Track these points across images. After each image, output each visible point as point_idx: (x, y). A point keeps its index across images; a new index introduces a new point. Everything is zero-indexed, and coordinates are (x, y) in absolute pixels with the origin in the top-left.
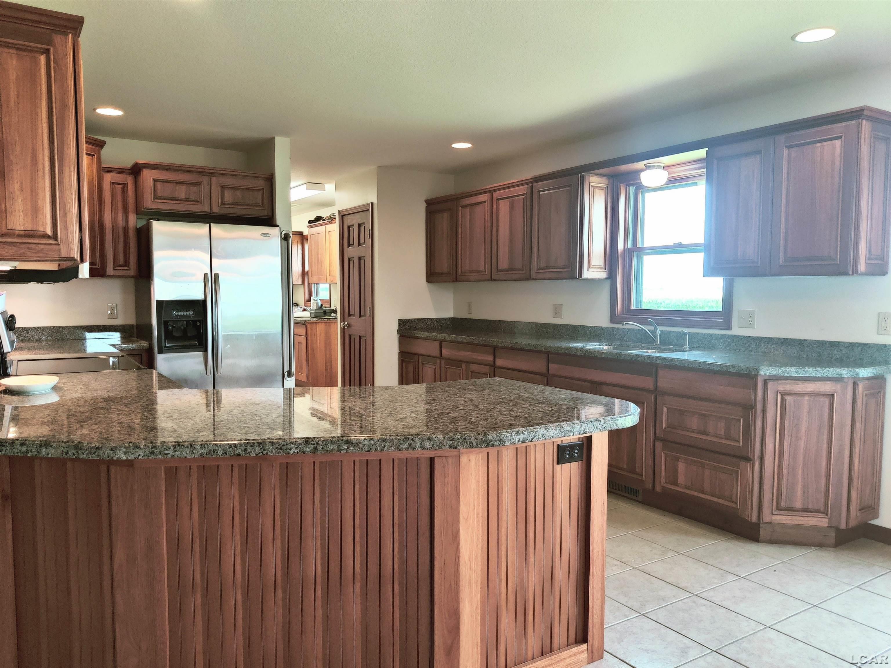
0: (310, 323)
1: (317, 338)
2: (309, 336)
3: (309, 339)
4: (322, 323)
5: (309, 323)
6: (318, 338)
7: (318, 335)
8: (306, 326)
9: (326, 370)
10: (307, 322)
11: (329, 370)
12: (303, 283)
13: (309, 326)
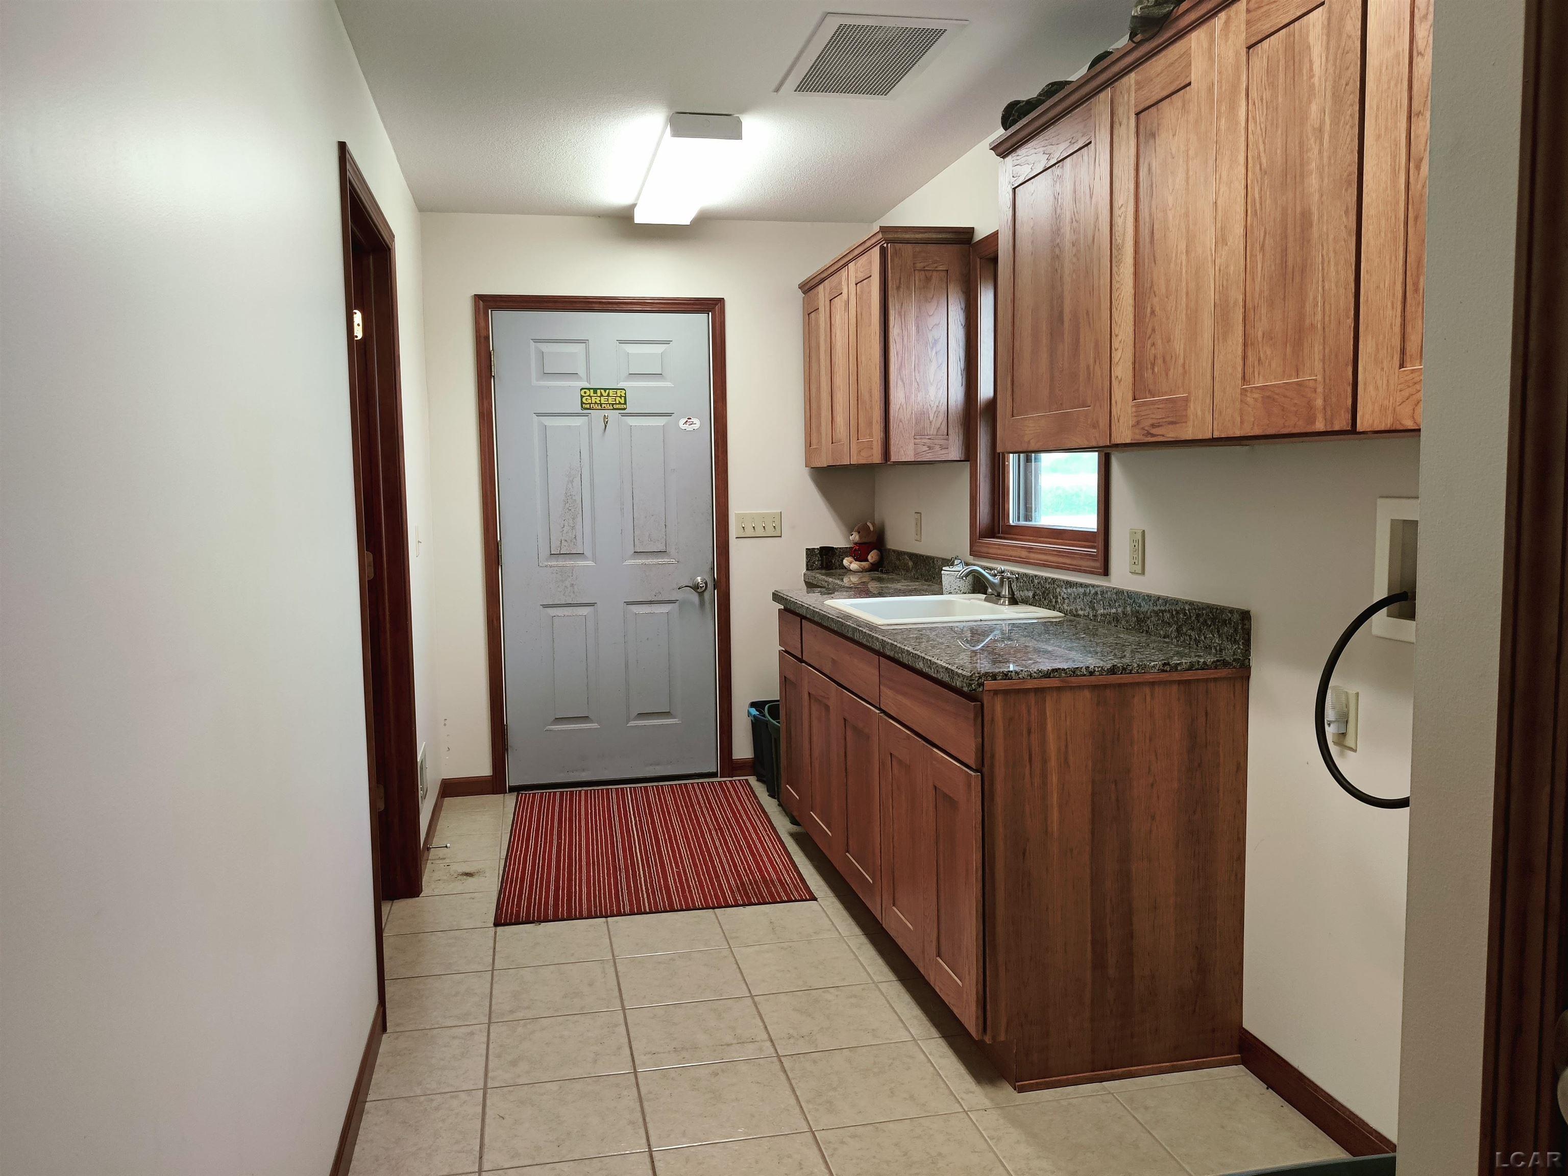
0: (1006, 692)
1: (1044, 783)
2: (1000, 772)
3: (1000, 787)
4: (1081, 687)
5: (996, 692)
6: (1054, 779)
7: (1053, 763)
8: (980, 712)
9: (1099, 964)
10: (989, 684)
11: (1112, 972)
12: (969, 454)
13: (997, 708)
